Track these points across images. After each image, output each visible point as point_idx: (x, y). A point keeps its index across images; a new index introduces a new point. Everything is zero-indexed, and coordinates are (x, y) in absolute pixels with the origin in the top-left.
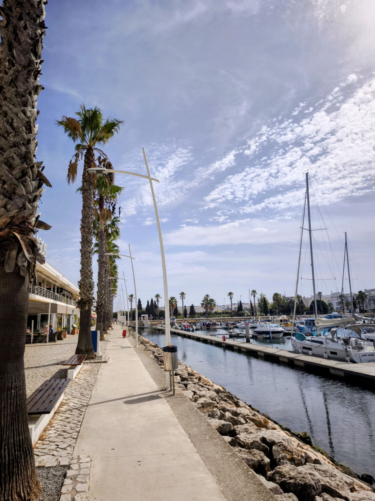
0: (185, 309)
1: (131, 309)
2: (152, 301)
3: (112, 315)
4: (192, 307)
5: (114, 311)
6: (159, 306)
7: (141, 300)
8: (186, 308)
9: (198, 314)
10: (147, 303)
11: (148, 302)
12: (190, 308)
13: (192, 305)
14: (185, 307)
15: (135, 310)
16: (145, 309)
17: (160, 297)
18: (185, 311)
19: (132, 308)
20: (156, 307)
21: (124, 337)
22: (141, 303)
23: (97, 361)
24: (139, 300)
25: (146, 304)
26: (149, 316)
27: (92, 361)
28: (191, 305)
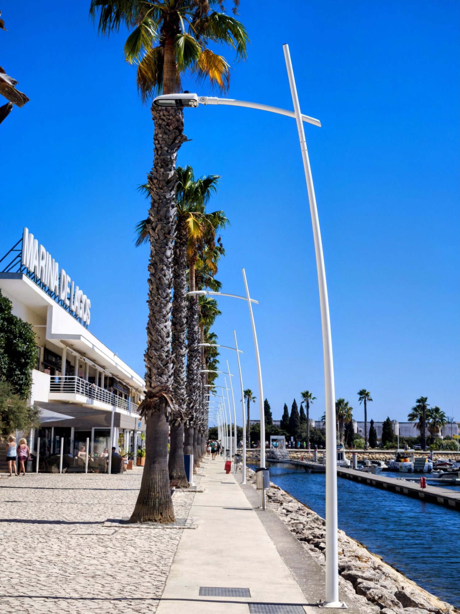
0: (372, 428)
1: (248, 421)
2: (294, 406)
3: (207, 432)
4: (388, 425)
5: (210, 425)
6: (310, 417)
7: (269, 403)
8: (374, 425)
9: (402, 439)
10: (283, 410)
11: (286, 408)
12: (381, 425)
13: (388, 419)
14: (372, 422)
15: (258, 425)
16: (279, 423)
17: (312, 396)
18: (373, 433)
19: (250, 419)
20: (304, 419)
21: (227, 473)
22: (271, 411)
23: (191, 490)
24: (266, 403)
25: (282, 413)
26: (288, 440)
27: (184, 490)
28: (385, 420)
